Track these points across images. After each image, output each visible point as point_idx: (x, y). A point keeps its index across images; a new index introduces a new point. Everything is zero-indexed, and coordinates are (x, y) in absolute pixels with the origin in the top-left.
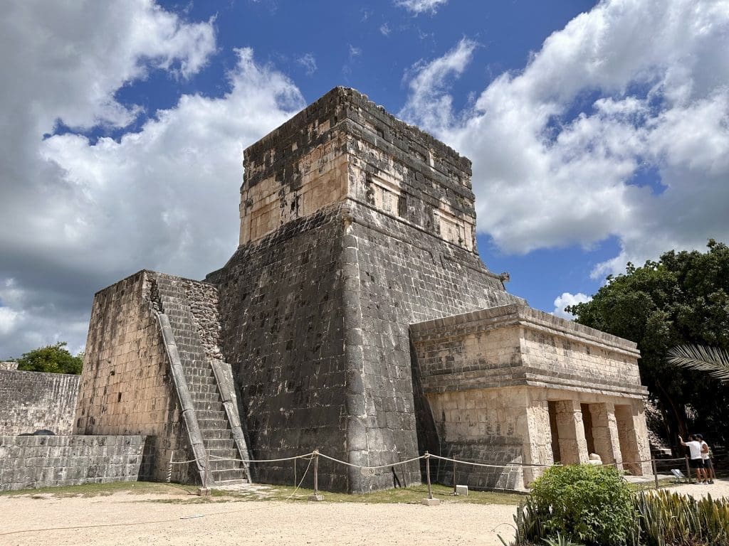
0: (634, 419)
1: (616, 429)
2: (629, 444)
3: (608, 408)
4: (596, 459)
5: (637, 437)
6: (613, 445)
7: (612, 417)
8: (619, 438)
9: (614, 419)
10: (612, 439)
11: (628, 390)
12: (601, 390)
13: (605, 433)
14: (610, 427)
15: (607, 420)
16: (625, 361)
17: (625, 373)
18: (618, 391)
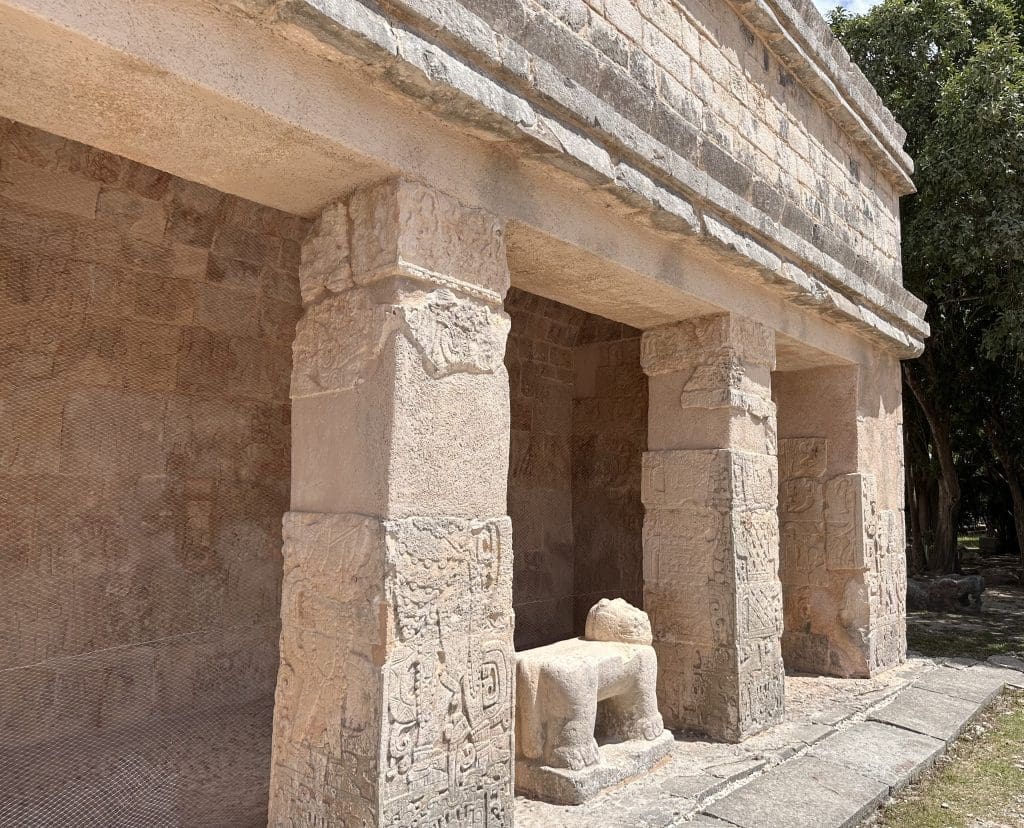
0: (861, 428)
1: (773, 461)
2: (823, 539)
3: (736, 345)
4: (623, 634)
5: (866, 506)
6: (739, 548)
7: (755, 395)
8: (780, 512)
9: (768, 408)
10: (736, 515)
11: (855, 283)
12: (703, 206)
13: (704, 478)
14: (733, 448)
15: (724, 411)
16: (854, 168)
17: (848, 216)
18: (807, 267)
